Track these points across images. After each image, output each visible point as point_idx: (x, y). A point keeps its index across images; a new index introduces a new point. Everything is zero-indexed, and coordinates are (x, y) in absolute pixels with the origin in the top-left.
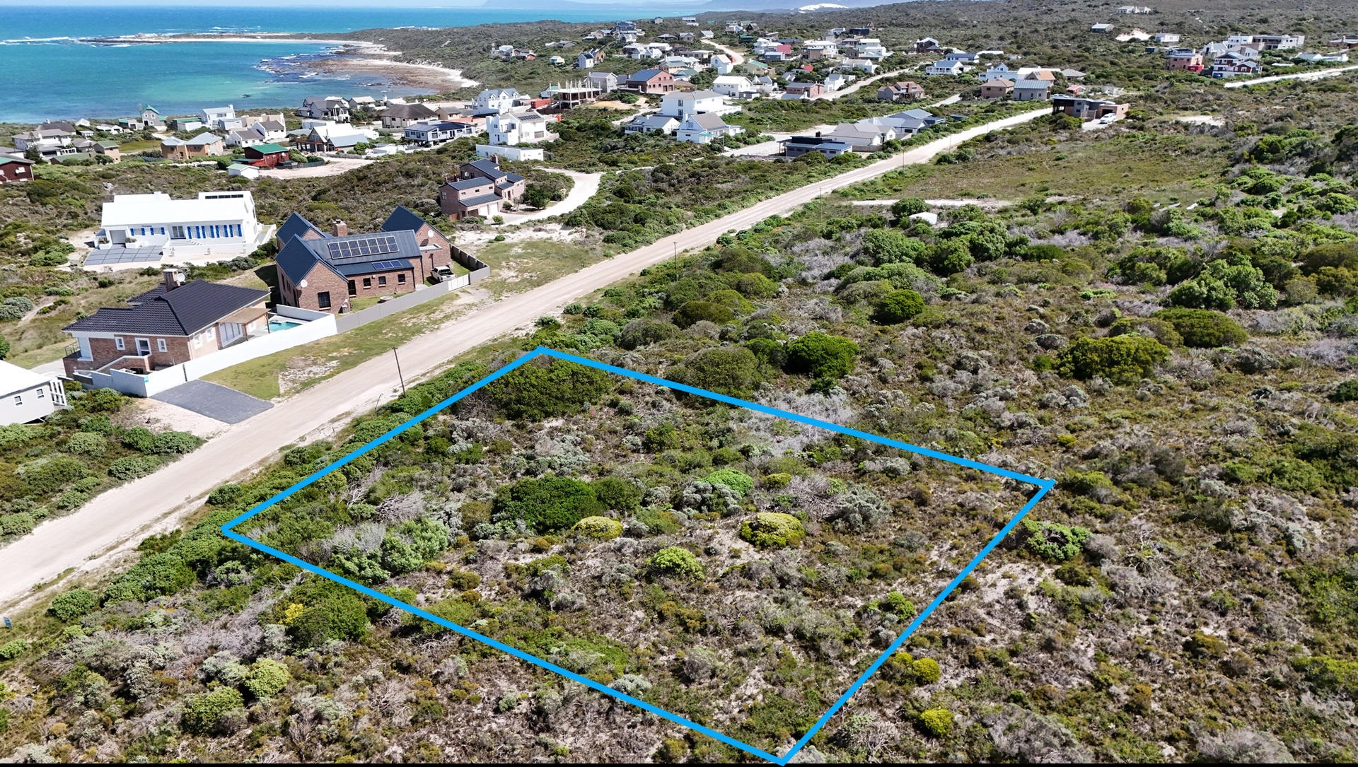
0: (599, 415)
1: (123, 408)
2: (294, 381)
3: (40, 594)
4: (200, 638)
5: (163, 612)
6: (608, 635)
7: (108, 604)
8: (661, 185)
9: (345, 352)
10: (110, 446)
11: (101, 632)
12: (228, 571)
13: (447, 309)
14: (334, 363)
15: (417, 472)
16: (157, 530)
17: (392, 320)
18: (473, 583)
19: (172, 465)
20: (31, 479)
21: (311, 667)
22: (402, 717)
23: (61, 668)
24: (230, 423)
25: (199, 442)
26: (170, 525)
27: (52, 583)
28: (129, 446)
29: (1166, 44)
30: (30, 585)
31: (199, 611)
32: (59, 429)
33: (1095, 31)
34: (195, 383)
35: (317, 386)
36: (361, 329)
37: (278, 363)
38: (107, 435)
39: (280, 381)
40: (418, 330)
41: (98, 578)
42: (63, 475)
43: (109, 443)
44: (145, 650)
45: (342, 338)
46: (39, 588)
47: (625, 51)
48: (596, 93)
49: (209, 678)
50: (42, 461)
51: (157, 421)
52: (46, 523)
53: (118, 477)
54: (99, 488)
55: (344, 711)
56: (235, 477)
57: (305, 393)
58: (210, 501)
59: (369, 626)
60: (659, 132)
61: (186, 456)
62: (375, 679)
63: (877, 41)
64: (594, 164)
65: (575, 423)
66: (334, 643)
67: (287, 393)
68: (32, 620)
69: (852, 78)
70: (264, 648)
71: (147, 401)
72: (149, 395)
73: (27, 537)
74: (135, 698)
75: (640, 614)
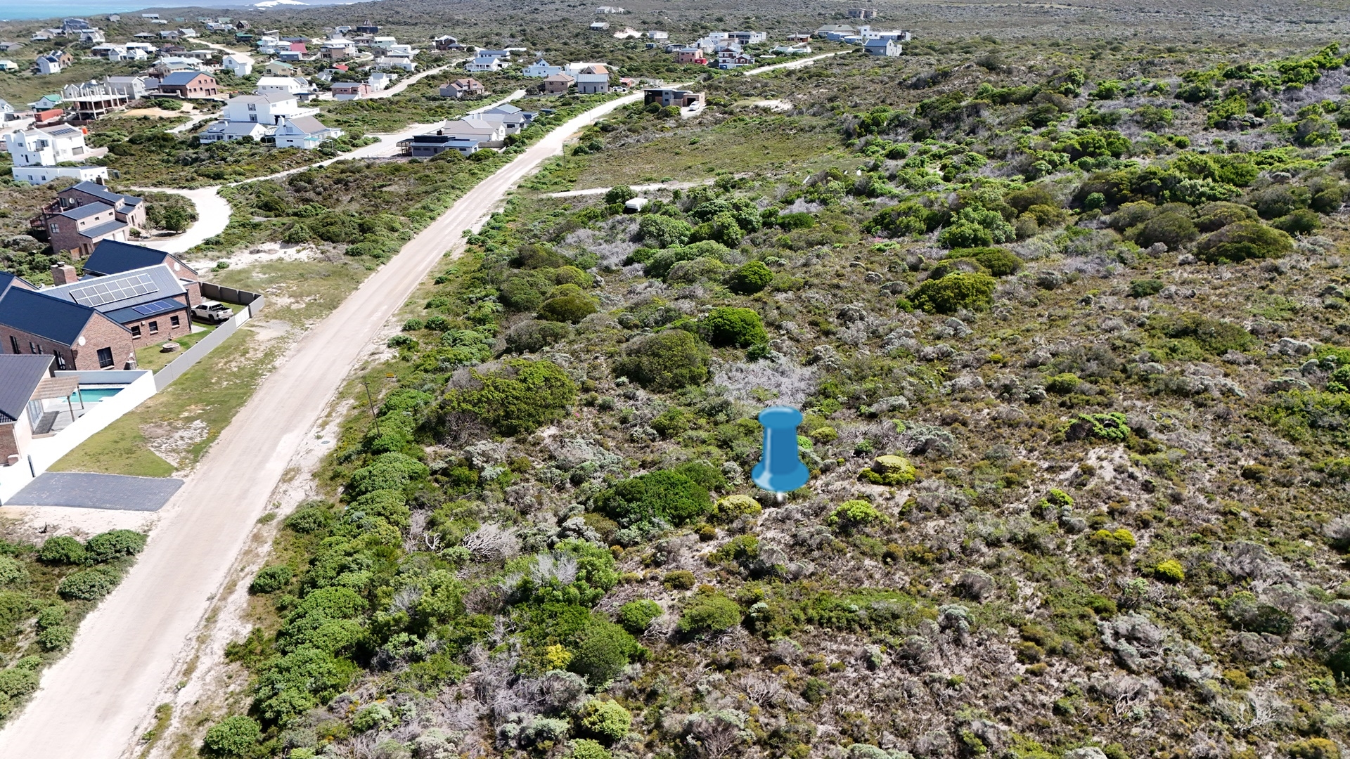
2: (174, 451)
8: (307, 195)
9: (195, 409)
10: (30, 568)
14: (199, 424)
16: (226, 636)
17: (207, 368)
19: (131, 570)
24: (153, 509)
25: (139, 536)
26: (235, 626)
27: (159, 727)
28: (54, 562)
29: (658, 40)
33: (593, 29)
36: (180, 383)
37: (130, 435)
38: (16, 556)
39: (158, 454)
43: (28, 565)
45: (168, 395)
46: (147, 738)
47: (95, 53)
48: (123, 101)
52: (47, 671)
53: (80, 598)
54: (71, 616)
57: (206, 460)
58: (254, 591)
60: (248, 139)
61: (141, 555)
63: (392, 39)
64: (193, 179)
67: (182, 464)
69: (394, 76)
73: (40, 693)
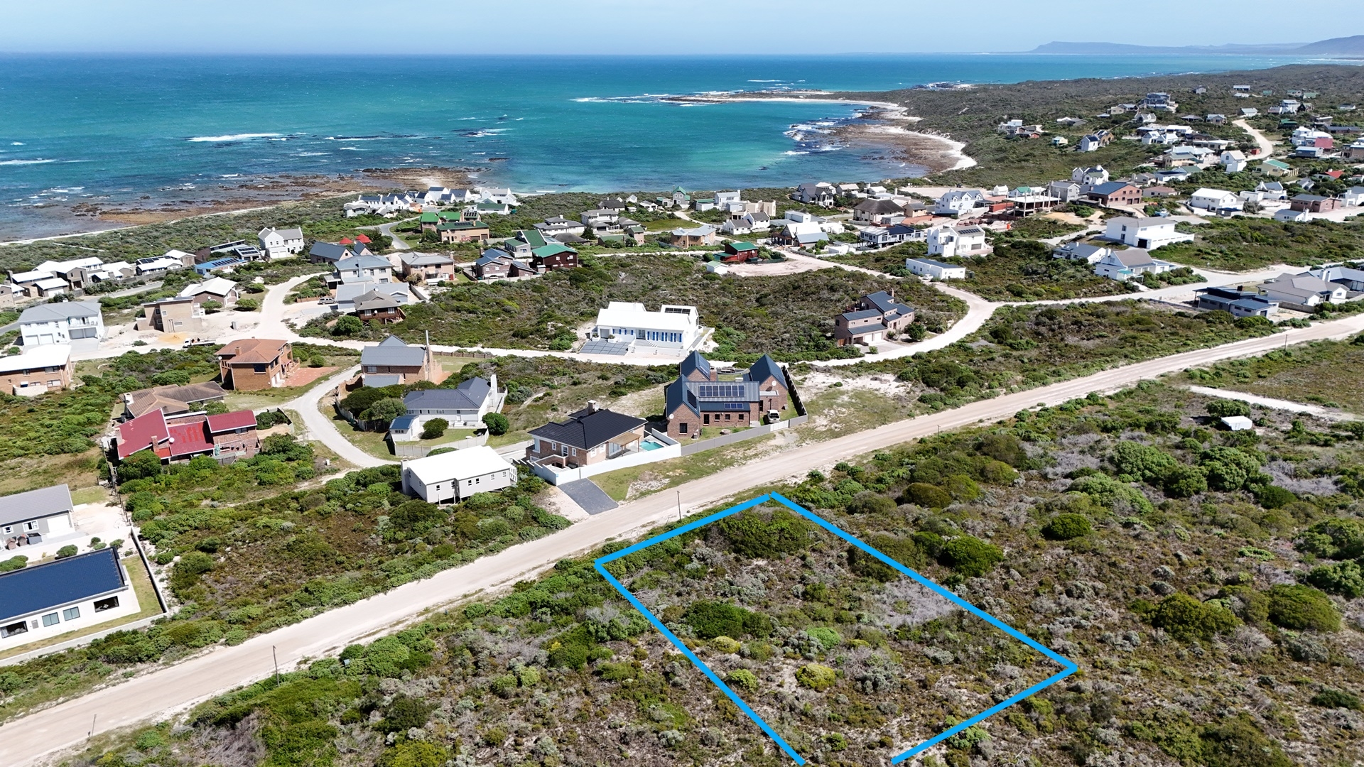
0: (791, 564)
1: (542, 491)
2: (637, 490)
3: (465, 600)
4: (515, 646)
5: (507, 627)
6: (686, 708)
7: (488, 615)
9: (678, 472)
10: (525, 517)
11: (479, 630)
12: (543, 613)
13: (760, 447)
14: (667, 481)
15: (664, 577)
16: (526, 578)
17: (718, 452)
18: (643, 657)
19: (551, 536)
20: (483, 530)
21: (550, 678)
22: (569, 716)
23: (458, 643)
24: (590, 513)
25: (569, 523)
26: (533, 576)
27: (472, 595)
28: (535, 519)
30: (463, 593)
31: (522, 631)
32: (506, 499)
34: (585, 480)
35: (649, 497)
36: (697, 455)
37: (633, 474)
38: (526, 509)
39: (630, 489)
40: (730, 463)
41: (491, 598)
42: (498, 530)
43: (526, 515)
44: (490, 645)
45: (682, 460)
46: (465, 596)
48: (1053, 204)
49: (510, 669)
50: (491, 520)
51: (554, 504)
52: (482, 558)
53: (523, 538)
54: (512, 543)
55: (549, 705)
56: (576, 553)
57: (640, 500)
58: (556, 567)
59: (585, 664)
60: (1083, 262)
61: (560, 532)
62: (571, 693)
65: (773, 566)
66: (566, 668)
67: (630, 498)
68: (456, 613)
70: (535, 662)
71: (556, 489)
72: (558, 483)
73: (471, 564)
74: (479, 667)
75: (709, 702)
